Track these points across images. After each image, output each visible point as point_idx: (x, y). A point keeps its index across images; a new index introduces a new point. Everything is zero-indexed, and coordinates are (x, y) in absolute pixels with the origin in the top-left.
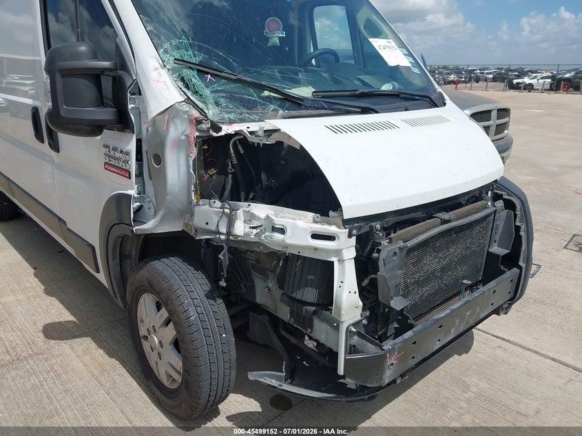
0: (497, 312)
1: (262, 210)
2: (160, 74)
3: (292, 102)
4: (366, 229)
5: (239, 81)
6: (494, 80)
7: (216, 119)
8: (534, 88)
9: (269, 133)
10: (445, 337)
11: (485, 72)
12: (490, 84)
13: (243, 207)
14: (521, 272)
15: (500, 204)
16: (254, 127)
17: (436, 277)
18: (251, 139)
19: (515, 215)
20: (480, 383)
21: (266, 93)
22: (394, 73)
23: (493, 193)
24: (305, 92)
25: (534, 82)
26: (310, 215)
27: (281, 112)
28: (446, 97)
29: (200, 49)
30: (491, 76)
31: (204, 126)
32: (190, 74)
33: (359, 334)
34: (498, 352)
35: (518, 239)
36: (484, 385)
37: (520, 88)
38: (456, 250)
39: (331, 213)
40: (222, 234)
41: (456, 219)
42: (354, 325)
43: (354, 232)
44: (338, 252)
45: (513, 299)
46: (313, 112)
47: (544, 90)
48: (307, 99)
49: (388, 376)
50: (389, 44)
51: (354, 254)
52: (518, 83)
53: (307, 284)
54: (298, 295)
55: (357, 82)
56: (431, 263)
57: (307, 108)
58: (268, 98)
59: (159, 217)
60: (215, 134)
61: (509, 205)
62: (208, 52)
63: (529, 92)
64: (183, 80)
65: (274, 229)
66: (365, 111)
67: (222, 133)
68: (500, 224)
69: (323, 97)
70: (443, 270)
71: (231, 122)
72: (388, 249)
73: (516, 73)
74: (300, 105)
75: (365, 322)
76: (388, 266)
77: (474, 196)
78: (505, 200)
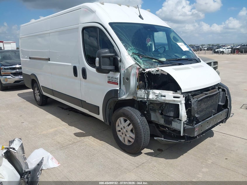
0: (222, 122)
1: (157, 92)
2: (128, 57)
3: (161, 62)
4: (187, 95)
5: (148, 58)
6: (208, 50)
7: (143, 68)
8: (225, 52)
9: (157, 71)
10: (209, 126)
11: (204, 47)
12: (206, 51)
13: (151, 91)
14: (229, 110)
15: (220, 90)
16: (153, 69)
17: (204, 110)
18: (152, 73)
19: (225, 93)
20: (219, 144)
21: (154, 60)
22: (185, 53)
23: (218, 87)
24: (164, 59)
25: (224, 50)
26: (172, 92)
27: (159, 65)
28: (200, 59)
29: (137, 50)
30: (206, 48)
31: (140, 70)
32: (136, 56)
33: (187, 124)
34: (223, 136)
35: (227, 100)
36: (220, 144)
37: (219, 53)
38: (210, 103)
39: (178, 91)
40: (145, 99)
41: (209, 93)
42: (185, 121)
43: (185, 96)
44: (180, 102)
45: (226, 119)
46: (167, 65)
47: (228, 53)
48: (165, 61)
49: (196, 134)
50: (182, 44)
51: (184, 102)
52: (218, 51)
53: (171, 111)
54: (168, 114)
55: (174, 56)
56: (203, 106)
57: (165, 64)
58: (155, 62)
59: (127, 95)
60: (144, 72)
61: (223, 90)
62: (139, 50)
63: (223, 54)
64: (134, 58)
65: (162, 96)
66: (180, 64)
67: (146, 72)
68: (221, 96)
69: (168, 61)
70: (206, 108)
71: (147, 68)
72: (193, 101)
73: (216, 47)
74: (163, 63)
75: (187, 121)
76: (194, 105)
77: (213, 88)
78: (222, 89)
